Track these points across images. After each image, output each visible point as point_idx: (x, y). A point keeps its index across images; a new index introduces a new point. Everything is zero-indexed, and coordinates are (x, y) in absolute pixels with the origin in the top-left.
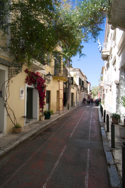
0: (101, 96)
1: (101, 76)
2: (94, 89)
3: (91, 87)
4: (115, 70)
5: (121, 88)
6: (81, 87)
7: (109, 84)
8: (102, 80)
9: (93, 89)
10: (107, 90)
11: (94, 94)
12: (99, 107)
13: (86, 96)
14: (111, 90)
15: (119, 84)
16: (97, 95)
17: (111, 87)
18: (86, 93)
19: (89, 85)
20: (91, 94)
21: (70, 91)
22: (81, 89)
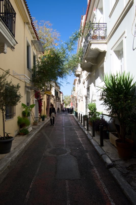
0: (74, 105)
1: (73, 86)
2: (66, 99)
3: (63, 96)
4: (85, 87)
5: (88, 100)
6: (56, 97)
7: (81, 96)
8: (74, 91)
9: (64, 98)
10: (79, 100)
11: (66, 104)
12: (74, 114)
13: (60, 106)
14: (82, 100)
15: (87, 97)
16: (69, 105)
17: (82, 98)
18: (59, 103)
19: (61, 94)
20: (64, 104)
21: (50, 101)
22: (56, 99)
